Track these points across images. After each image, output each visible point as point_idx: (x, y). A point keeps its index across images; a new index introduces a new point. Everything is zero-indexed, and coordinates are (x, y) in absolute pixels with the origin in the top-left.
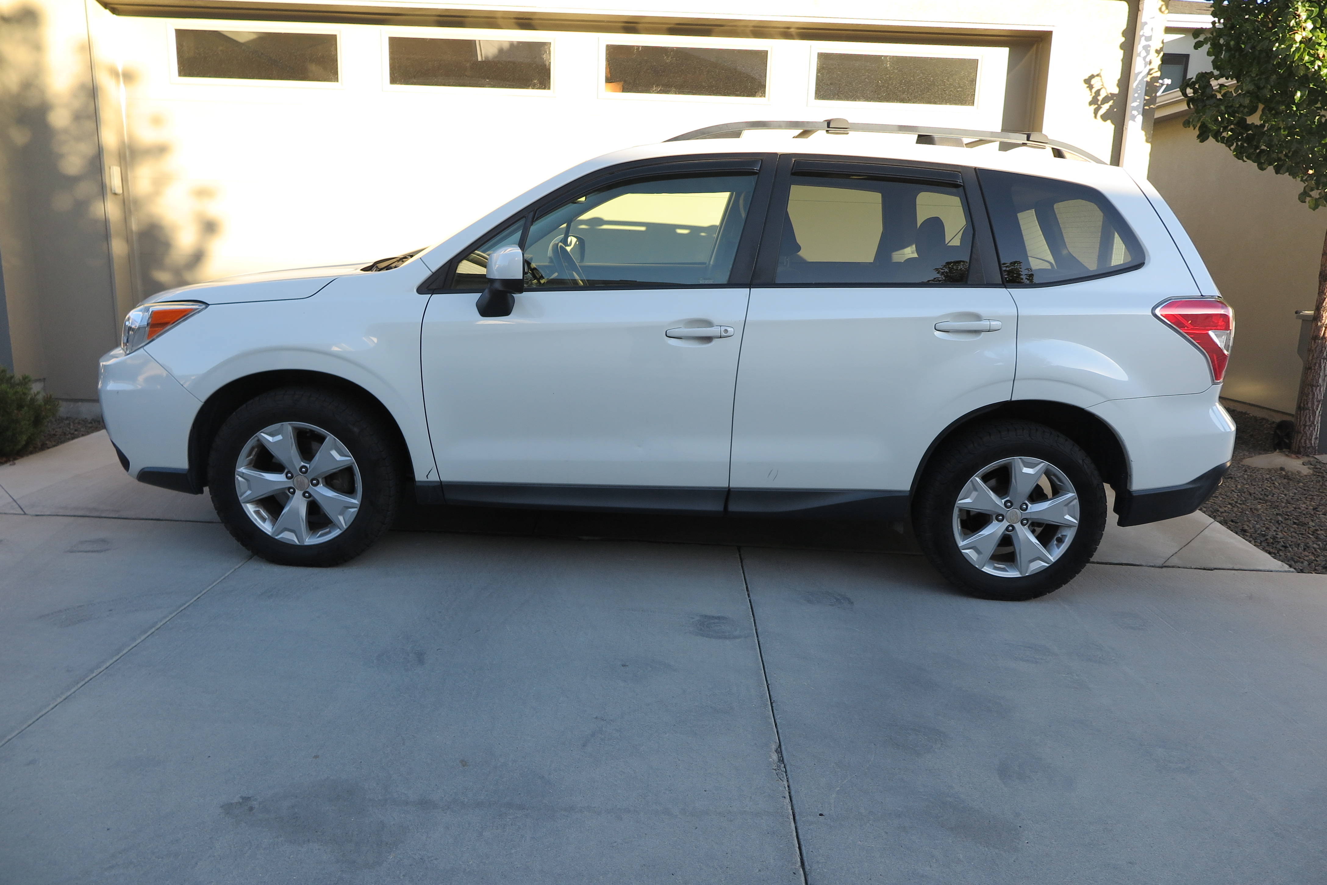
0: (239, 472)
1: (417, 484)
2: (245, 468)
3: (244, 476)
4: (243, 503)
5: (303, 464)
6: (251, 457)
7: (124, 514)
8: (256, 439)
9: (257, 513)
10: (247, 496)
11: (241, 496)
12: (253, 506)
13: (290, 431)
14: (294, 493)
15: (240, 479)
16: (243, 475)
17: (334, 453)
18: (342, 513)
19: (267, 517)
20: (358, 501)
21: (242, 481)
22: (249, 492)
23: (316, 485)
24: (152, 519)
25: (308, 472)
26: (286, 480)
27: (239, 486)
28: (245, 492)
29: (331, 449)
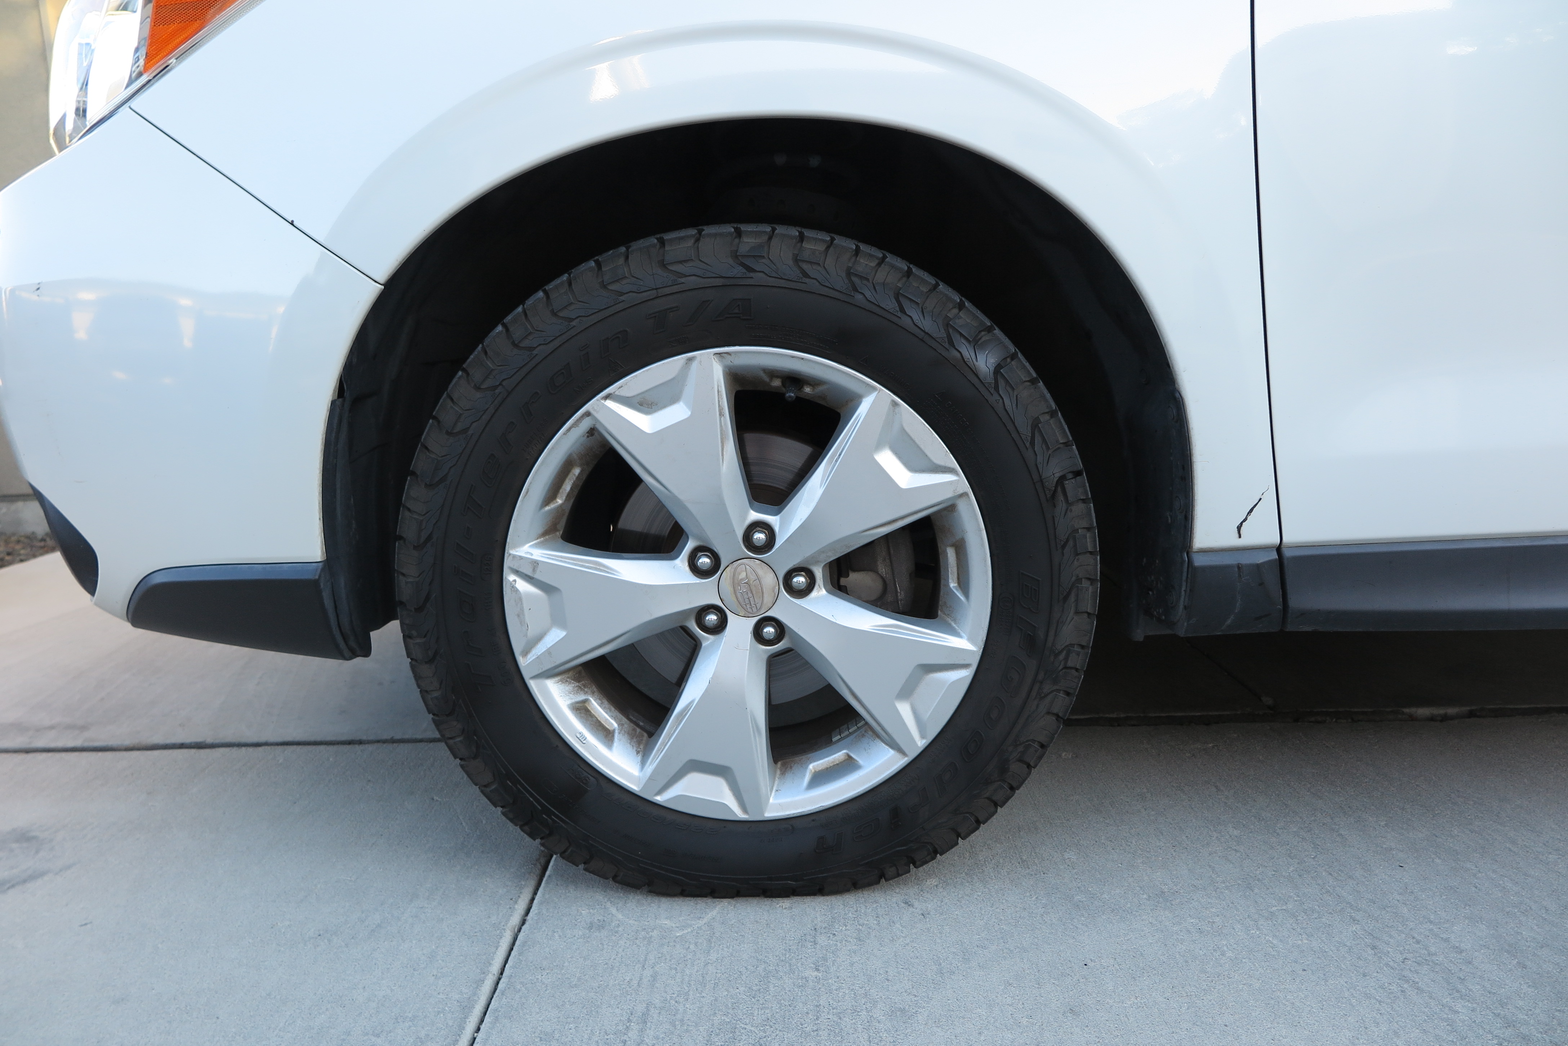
0: (521, 558)
1: (1199, 561)
2: (536, 546)
3: (537, 576)
4: (534, 677)
5: (754, 516)
6: (559, 501)
7: (101, 737)
8: (586, 424)
9: (582, 710)
10: (549, 652)
11: (525, 653)
12: (569, 687)
13: (718, 381)
14: (720, 628)
15: (522, 586)
16: (534, 570)
17: (887, 460)
18: (906, 692)
19: (616, 725)
20: (971, 640)
21: (529, 595)
22: (555, 635)
23: (802, 593)
24: (182, 746)
25: (777, 545)
26: (693, 579)
27: (520, 615)
28: (539, 638)
29: (879, 447)
